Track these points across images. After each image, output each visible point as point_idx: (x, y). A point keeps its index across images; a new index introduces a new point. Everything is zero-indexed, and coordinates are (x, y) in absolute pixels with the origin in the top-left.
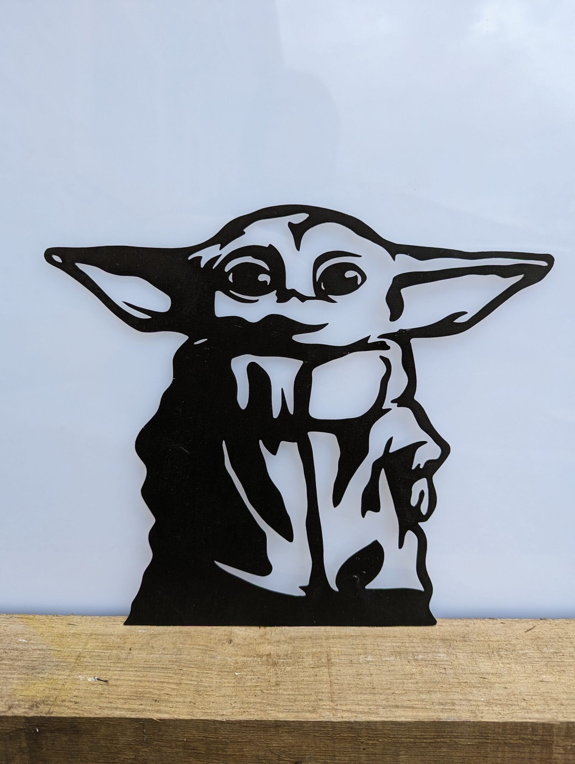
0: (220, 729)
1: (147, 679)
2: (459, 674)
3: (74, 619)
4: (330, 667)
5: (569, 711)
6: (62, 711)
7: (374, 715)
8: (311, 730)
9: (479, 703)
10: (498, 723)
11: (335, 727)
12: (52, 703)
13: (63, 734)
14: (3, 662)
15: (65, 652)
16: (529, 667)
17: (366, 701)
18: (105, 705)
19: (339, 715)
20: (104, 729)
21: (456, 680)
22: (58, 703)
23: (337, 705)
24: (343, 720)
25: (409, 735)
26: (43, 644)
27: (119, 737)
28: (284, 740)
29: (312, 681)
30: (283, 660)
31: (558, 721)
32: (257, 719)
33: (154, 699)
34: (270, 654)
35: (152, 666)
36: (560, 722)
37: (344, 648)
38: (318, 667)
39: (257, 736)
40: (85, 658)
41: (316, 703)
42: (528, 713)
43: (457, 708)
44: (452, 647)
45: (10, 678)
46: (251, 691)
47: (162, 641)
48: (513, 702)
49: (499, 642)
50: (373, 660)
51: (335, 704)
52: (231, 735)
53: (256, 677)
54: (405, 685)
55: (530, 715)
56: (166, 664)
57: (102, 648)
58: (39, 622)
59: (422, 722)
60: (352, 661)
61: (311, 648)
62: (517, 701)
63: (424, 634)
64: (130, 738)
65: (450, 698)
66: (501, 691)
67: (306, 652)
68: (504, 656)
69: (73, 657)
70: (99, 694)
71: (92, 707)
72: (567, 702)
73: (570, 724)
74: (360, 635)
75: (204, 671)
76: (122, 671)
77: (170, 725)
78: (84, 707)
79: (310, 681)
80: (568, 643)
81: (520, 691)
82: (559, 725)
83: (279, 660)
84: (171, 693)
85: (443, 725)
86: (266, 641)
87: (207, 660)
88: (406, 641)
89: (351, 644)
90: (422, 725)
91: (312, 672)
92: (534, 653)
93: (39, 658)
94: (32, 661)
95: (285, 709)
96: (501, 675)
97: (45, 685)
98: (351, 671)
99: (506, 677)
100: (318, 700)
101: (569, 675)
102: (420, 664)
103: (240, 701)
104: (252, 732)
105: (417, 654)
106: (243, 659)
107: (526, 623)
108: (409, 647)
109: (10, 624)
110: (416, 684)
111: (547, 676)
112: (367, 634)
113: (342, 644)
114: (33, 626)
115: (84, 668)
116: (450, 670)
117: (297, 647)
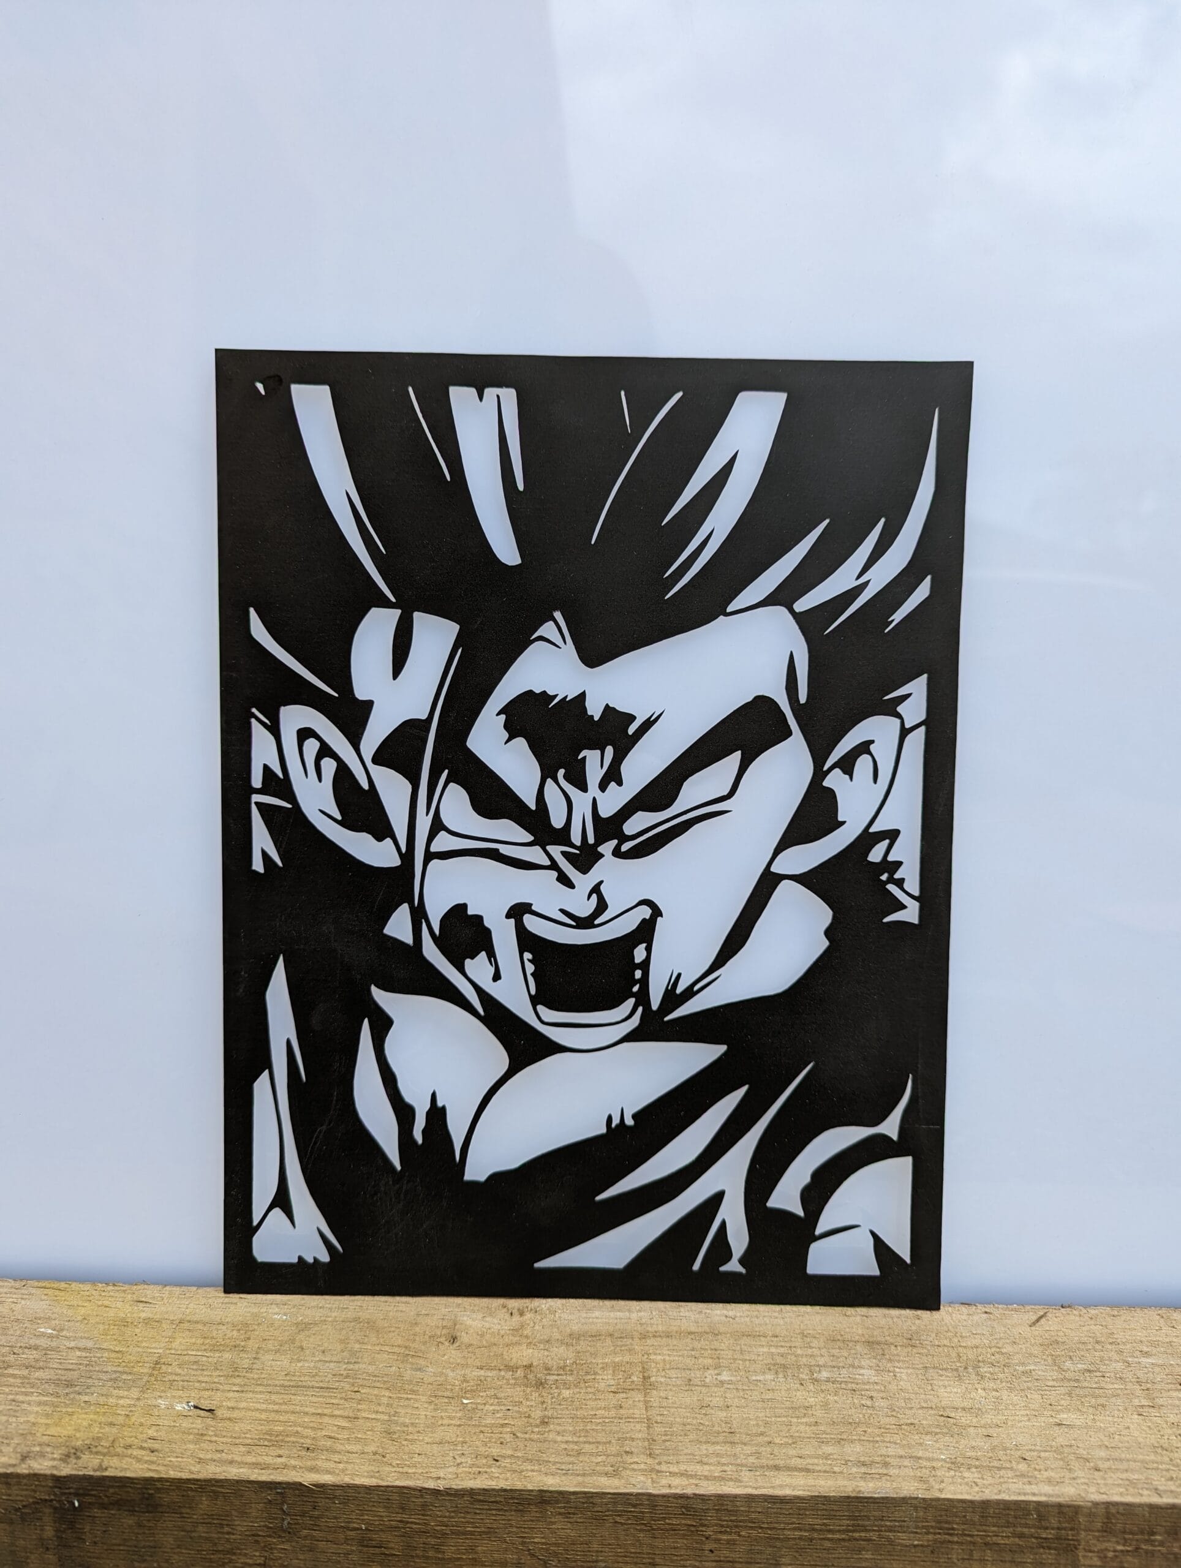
0: (432, 1506)
1: (292, 1408)
2: (898, 1408)
3: (148, 1292)
4: (648, 1391)
5: (1110, 1481)
6: (126, 1466)
7: (731, 1483)
8: (608, 1511)
9: (935, 1464)
10: (972, 1502)
11: (656, 1506)
12: (106, 1450)
13: (126, 1513)
14: (10, 1371)
15: (130, 1355)
16: (1037, 1396)
17: (717, 1457)
18: (209, 1456)
19: (664, 1482)
20: (206, 1502)
21: (893, 1420)
22: (119, 1450)
23: (660, 1463)
24: (672, 1491)
25: (799, 1524)
26: (88, 1338)
27: (236, 1519)
28: (557, 1531)
29: (612, 1418)
30: (556, 1377)
31: (1087, 1499)
32: (505, 1487)
33: (305, 1445)
34: (531, 1366)
35: (300, 1383)
36: (1092, 1502)
37: (674, 1356)
38: (625, 1390)
39: (503, 1522)
40: (170, 1367)
41: (619, 1459)
42: (1030, 1483)
43: (892, 1471)
44: (887, 1357)
45: (23, 1402)
46: (492, 1435)
47: (320, 1337)
48: (1001, 1462)
49: (979, 1350)
50: (732, 1378)
51: (657, 1461)
52: (453, 1517)
53: (502, 1407)
54: (794, 1428)
55: (1034, 1488)
56: (327, 1379)
57: (203, 1348)
58: (79, 1296)
59: (825, 1497)
60: (690, 1380)
61: (611, 1354)
62: (1010, 1462)
63: (833, 1331)
64: (257, 1522)
65: (879, 1453)
66: (979, 1442)
67: (601, 1363)
68: (988, 1375)
69: (146, 1365)
70: (198, 1434)
71: (185, 1460)
72: (1107, 1464)
73: (1111, 1507)
74: (708, 1331)
75: (402, 1396)
76: (242, 1391)
77: (335, 1497)
78: (169, 1459)
79: (609, 1418)
80: (1113, 1353)
81: (1016, 1442)
82: (1090, 1508)
83: (548, 1377)
84: (336, 1435)
85: (866, 1504)
86: (524, 1341)
87: (408, 1374)
88: (797, 1344)
89: (688, 1348)
90: (824, 1504)
91: (613, 1400)
92: (1045, 1371)
93: (80, 1364)
94: (67, 1369)
95: (559, 1469)
96: (980, 1412)
97: (92, 1416)
98: (688, 1400)
99: (989, 1416)
100: (623, 1453)
101: (1112, 1414)
102: (824, 1388)
103: (472, 1454)
104: (494, 1512)
105: (817, 1369)
106: (479, 1374)
107: (1031, 1313)
108: (802, 1356)
109: (22, 1299)
110: (814, 1426)
111: (1070, 1414)
112: (722, 1329)
113: (671, 1348)
114: (67, 1303)
115: (168, 1386)
116: (881, 1400)
117: (583, 1352)
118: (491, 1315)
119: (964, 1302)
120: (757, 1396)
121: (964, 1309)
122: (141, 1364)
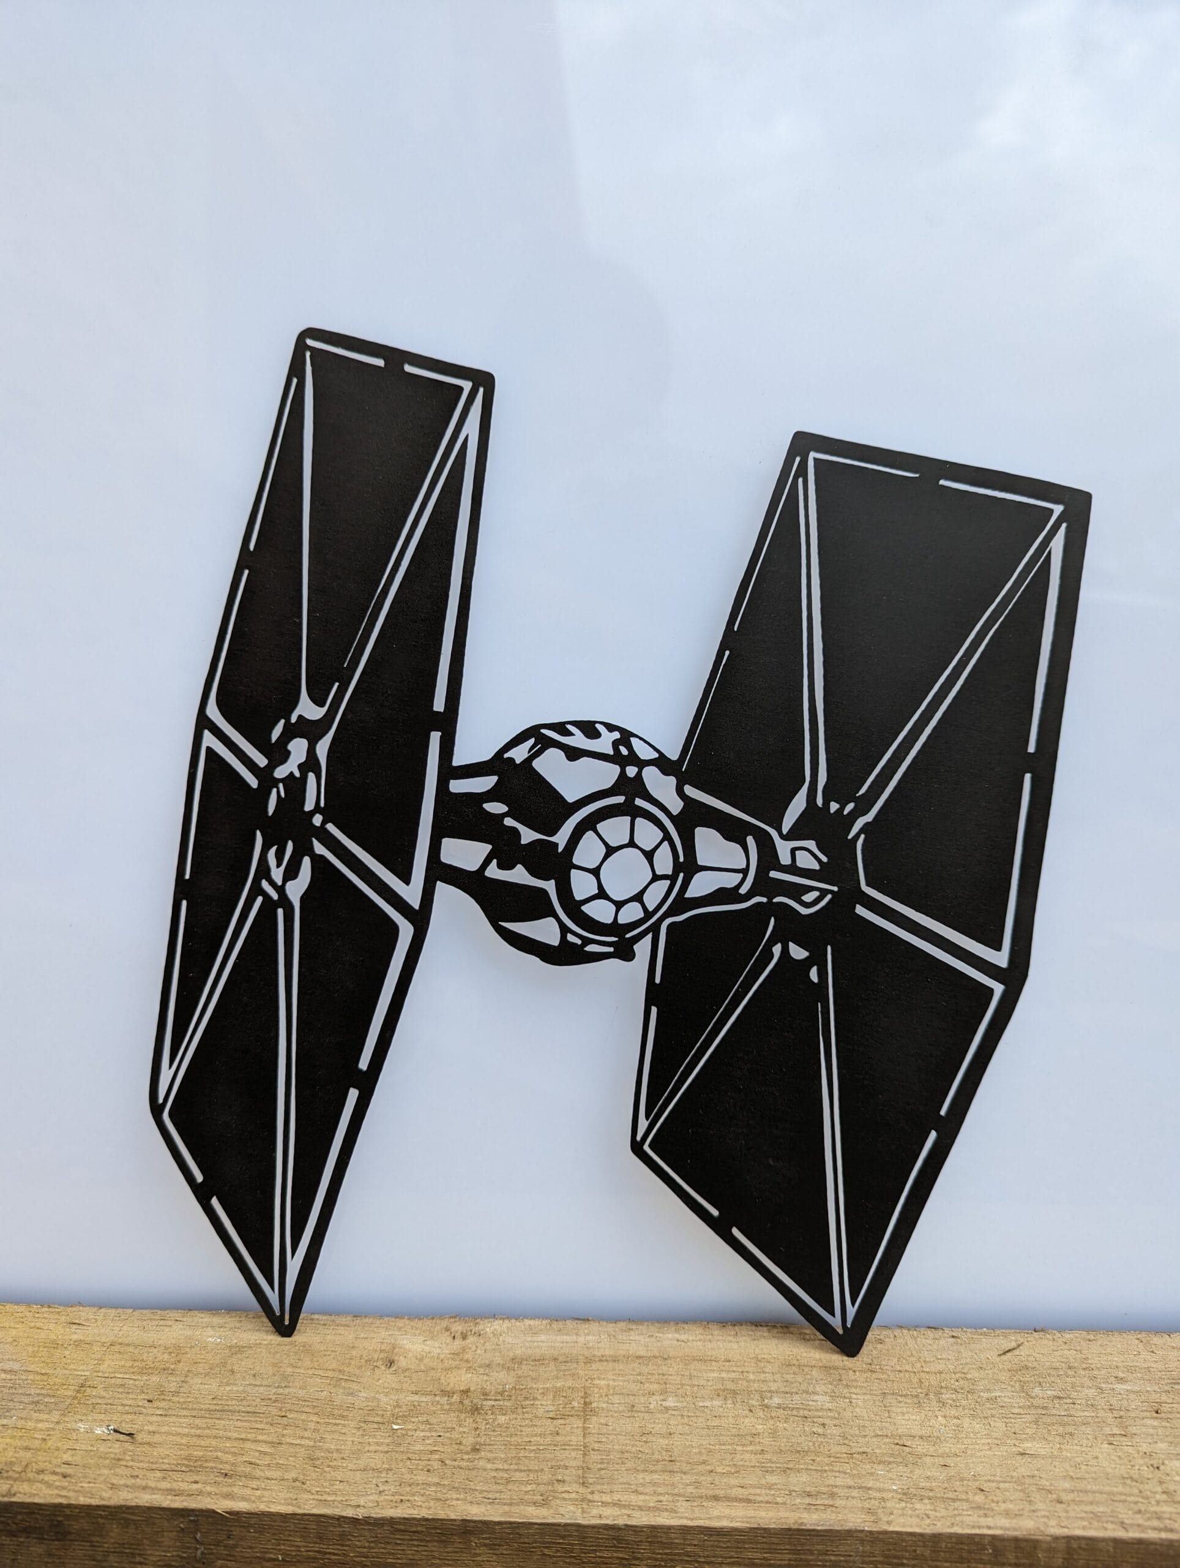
0: (351, 1535)
1: (214, 1432)
2: (852, 1436)
3: (83, 1314)
5: (1072, 1514)
6: (35, 1492)
7: (666, 1514)
8: (536, 1542)
9: (885, 1495)
10: (921, 1535)
11: (586, 1537)
12: (17, 1475)
13: (35, 1540)
15: (56, 1377)
16: (1000, 1424)
17: (654, 1486)
18: (122, 1482)
19: (595, 1512)
20: (116, 1530)
21: (844, 1449)
22: (30, 1475)
23: (592, 1493)
24: (602, 1522)
25: (738, 1558)
26: (14, 1360)
27: (148, 1548)
28: (482, 1563)
29: (548, 1445)
30: (493, 1403)
31: (1046, 1533)
32: (426, 1516)
33: (223, 1471)
34: (468, 1391)
35: (226, 1408)
36: (1051, 1536)
37: (619, 1381)
38: (564, 1417)
39: (426, 1553)
40: (95, 1390)
41: (550, 1488)
42: (986, 1516)
43: (839, 1502)
44: (844, 1382)
46: (420, 1462)
47: (253, 1361)
48: (957, 1493)
49: (943, 1375)
50: (678, 1404)
51: (589, 1490)
52: (373, 1548)
53: (434, 1434)
54: (738, 1457)
55: (990, 1521)
56: (254, 1404)
58: (13, 1317)
59: (765, 1529)
60: (633, 1406)
61: (553, 1379)
62: (967, 1493)
63: (789, 1356)
64: (169, 1552)
65: (826, 1483)
66: (934, 1473)
67: (542, 1388)
68: (950, 1402)
69: (70, 1387)
70: (114, 1459)
71: (97, 1485)
72: (1071, 1496)
73: (1072, 1541)
74: (658, 1355)
75: (331, 1421)
76: (166, 1415)
77: (250, 1526)
78: (81, 1485)
79: (544, 1445)
80: (1086, 1379)
81: (975, 1472)
82: (1049, 1543)
84: (257, 1461)
85: (808, 1537)
86: (464, 1365)
87: (339, 1399)
88: (750, 1369)
89: (635, 1373)
90: (764, 1537)
91: (550, 1426)
92: (1012, 1397)
93: (4, 1387)
95: (485, 1498)
96: (938, 1440)
97: (8, 1440)
98: (629, 1428)
99: (947, 1445)
100: (555, 1482)
101: (1081, 1443)
102: (773, 1414)
103: (396, 1481)
104: (416, 1543)
105: (769, 1395)
106: (413, 1399)
107: (1002, 1337)
108: (754, 1381)
110: (760, 1454)
111: (1035, 1443)
112: (672, 1354)
113: (617, 1372)
115: (90, 1409)
116: (833, 1428)
117: (524, 1377)
118: (432, 1338)
119: (931, 1326)
121: (930, 1333)
122: (65, 1387)
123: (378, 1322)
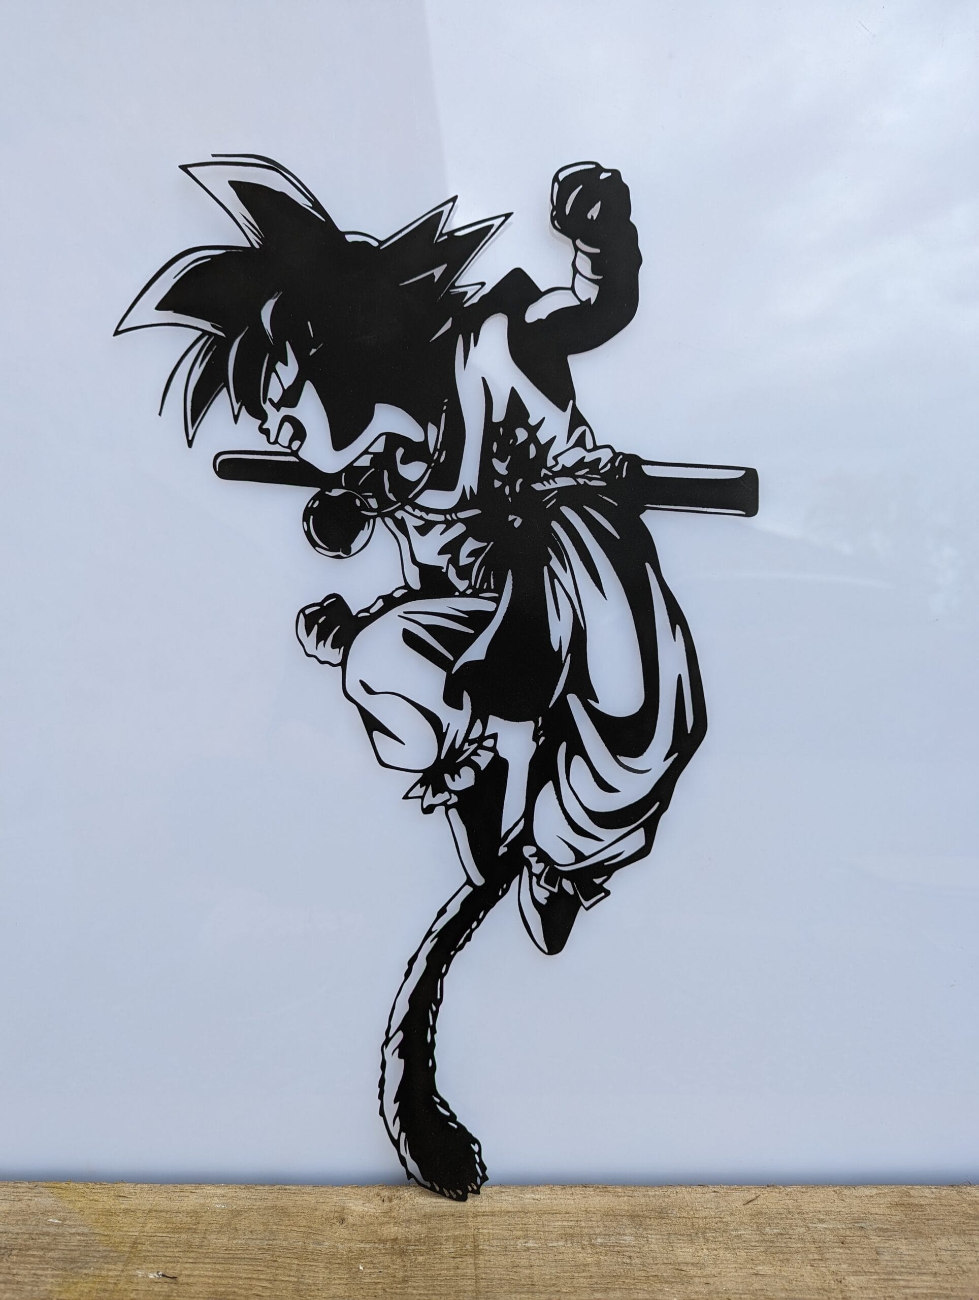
1: (230, 1274)
2: (648, 1264)
3: (125, 1189)
4: (477, 1256)
14: (31, 1252)
15: (115, 1237)
16: (743, 1254)
21: (643, 1273)
26: (84, 1226)
29: (452, 1276)
30: (413, 1247)
34: (396, 1239)
35: (236, 1256)
37: (496, 1229)
38: (461, 1256)
40: (144, 1246)
44: (644, 1227)
45: (42, 1276)
46: (369, 1290)
47: (249, 1221)
49: (707, 1220)
50: (536, 1245)
53: (377, 1270)
56: (254, 1252)
58: (76, 1193)
60: (506, 1247)
61: (452, 1230)
67: (445, 1236)
68: (711, 1238)
69: (127, 1245)
70: (165, 1296)
74: (521, 1210)
75: (307, 1263)
76: (196, 1263)
79: (449, 1276)
80: (799, 1221)
81: (725, 1287)
84: (262, 1294)
86: (392, 1221)
87: (311, 1247)
89: (506, 1224)
91: (453, 1263)
92: (752, 1234)
94: (70, 1250)
96: (703, 1266)
97: (91, 1285)
98: (504, 1262)
99: (709, 1269)
101: (793, 1266)
102: (598, 1250)
105: (595, 1237)
106: (360, 1246)
107: (749, 1192)
108: (585, 1227)
109: (35, 1196)
110: (590, 1278)
111: (765, 1267)
112: (531, 1209)
113: (494, 1223)
114: (67, 1199)
115: (143, 1260)
116: (636, 1259)
117: (433, 1228)
118: (369, 1202)
119: (700, 1184)
120: (551, 1257)
121: (699, 1189)
122: (123, 1244)
123: (331, 1190)
